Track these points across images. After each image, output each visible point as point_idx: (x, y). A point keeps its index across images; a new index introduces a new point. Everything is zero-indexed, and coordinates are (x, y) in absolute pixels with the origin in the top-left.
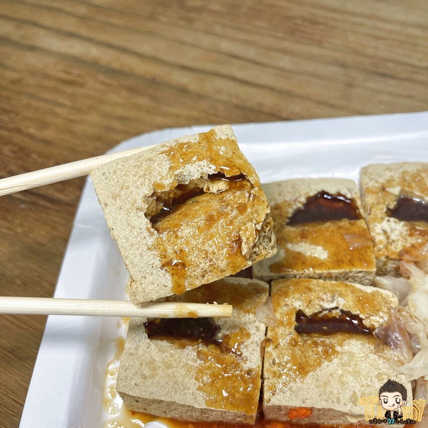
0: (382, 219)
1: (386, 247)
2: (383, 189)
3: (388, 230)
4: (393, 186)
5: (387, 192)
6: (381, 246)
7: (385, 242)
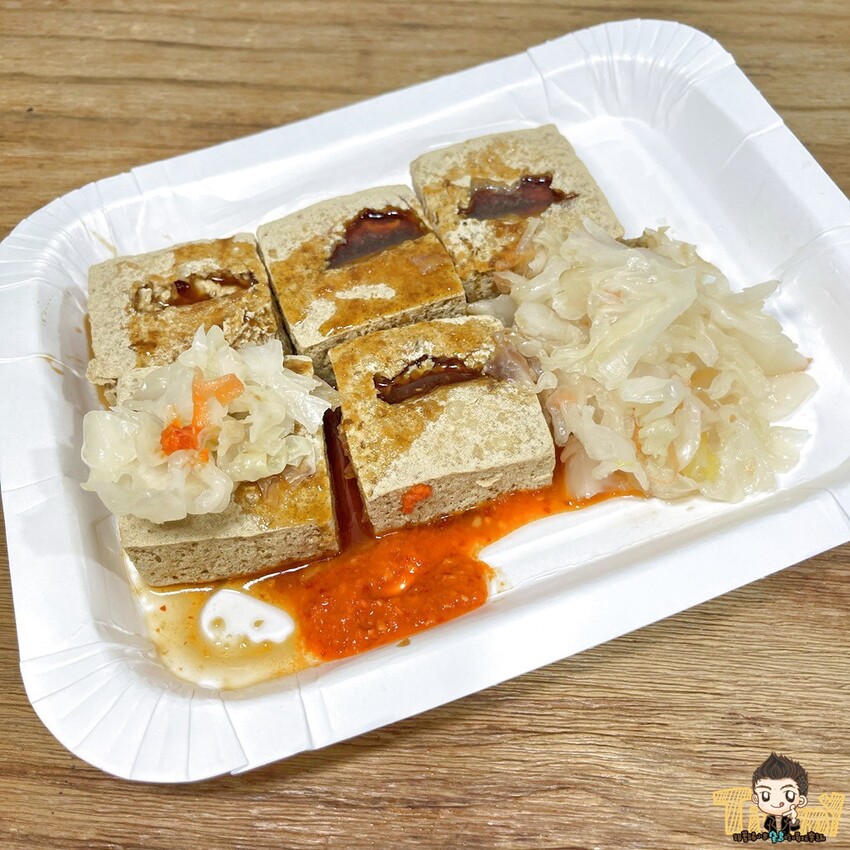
0: (456, 223)
1: (471, 260)
2: (447, 184)
3: (468, 237)
4: (460, 177)
5: (453, 186)
6: (465, 260)
7: (467, 253)
